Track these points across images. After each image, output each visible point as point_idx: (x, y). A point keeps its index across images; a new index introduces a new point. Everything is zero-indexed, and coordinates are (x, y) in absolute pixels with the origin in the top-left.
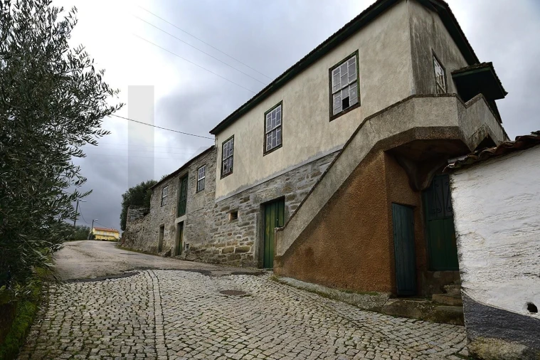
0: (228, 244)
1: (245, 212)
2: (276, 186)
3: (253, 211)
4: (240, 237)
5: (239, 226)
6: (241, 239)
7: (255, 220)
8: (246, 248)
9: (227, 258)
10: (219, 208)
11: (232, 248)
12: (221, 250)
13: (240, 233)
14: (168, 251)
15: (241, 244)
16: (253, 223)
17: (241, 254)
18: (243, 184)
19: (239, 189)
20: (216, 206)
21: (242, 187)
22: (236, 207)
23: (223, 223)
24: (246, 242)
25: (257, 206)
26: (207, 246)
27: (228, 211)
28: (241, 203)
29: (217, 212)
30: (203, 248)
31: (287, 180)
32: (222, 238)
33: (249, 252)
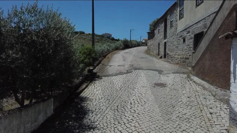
0: (182, 55)
1: (188, 39)
2: (200, 25)
3: (191, 38)
4: (186, 52)
5: (186, 46)
6: (187, 53)
7: (192, 43)
8: (189, 57)
9: (181, 62)
10: (179, 36)
11: (183, 57)
12: (179, 57)
13: (186, 50)
14: (161, 56)
15: (187, 55)
16: (191, 45)
17: (187, 60)
18: (187, 24)
19: (186, 26)
20: (177, 35)
21: (187, 25)
22: (185, 35)
23: (180, 44)
24: (188, 55)
25: (193, 36)
26: (175, 55)
27: (182, 38)
28: (187, 34)
29: (178, 38)
30: (173, 56)
31: (205, 22)
32: (180, 51)
33: (190, 60)
